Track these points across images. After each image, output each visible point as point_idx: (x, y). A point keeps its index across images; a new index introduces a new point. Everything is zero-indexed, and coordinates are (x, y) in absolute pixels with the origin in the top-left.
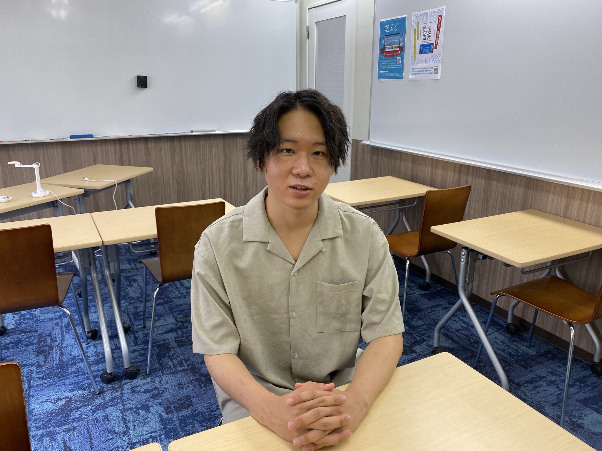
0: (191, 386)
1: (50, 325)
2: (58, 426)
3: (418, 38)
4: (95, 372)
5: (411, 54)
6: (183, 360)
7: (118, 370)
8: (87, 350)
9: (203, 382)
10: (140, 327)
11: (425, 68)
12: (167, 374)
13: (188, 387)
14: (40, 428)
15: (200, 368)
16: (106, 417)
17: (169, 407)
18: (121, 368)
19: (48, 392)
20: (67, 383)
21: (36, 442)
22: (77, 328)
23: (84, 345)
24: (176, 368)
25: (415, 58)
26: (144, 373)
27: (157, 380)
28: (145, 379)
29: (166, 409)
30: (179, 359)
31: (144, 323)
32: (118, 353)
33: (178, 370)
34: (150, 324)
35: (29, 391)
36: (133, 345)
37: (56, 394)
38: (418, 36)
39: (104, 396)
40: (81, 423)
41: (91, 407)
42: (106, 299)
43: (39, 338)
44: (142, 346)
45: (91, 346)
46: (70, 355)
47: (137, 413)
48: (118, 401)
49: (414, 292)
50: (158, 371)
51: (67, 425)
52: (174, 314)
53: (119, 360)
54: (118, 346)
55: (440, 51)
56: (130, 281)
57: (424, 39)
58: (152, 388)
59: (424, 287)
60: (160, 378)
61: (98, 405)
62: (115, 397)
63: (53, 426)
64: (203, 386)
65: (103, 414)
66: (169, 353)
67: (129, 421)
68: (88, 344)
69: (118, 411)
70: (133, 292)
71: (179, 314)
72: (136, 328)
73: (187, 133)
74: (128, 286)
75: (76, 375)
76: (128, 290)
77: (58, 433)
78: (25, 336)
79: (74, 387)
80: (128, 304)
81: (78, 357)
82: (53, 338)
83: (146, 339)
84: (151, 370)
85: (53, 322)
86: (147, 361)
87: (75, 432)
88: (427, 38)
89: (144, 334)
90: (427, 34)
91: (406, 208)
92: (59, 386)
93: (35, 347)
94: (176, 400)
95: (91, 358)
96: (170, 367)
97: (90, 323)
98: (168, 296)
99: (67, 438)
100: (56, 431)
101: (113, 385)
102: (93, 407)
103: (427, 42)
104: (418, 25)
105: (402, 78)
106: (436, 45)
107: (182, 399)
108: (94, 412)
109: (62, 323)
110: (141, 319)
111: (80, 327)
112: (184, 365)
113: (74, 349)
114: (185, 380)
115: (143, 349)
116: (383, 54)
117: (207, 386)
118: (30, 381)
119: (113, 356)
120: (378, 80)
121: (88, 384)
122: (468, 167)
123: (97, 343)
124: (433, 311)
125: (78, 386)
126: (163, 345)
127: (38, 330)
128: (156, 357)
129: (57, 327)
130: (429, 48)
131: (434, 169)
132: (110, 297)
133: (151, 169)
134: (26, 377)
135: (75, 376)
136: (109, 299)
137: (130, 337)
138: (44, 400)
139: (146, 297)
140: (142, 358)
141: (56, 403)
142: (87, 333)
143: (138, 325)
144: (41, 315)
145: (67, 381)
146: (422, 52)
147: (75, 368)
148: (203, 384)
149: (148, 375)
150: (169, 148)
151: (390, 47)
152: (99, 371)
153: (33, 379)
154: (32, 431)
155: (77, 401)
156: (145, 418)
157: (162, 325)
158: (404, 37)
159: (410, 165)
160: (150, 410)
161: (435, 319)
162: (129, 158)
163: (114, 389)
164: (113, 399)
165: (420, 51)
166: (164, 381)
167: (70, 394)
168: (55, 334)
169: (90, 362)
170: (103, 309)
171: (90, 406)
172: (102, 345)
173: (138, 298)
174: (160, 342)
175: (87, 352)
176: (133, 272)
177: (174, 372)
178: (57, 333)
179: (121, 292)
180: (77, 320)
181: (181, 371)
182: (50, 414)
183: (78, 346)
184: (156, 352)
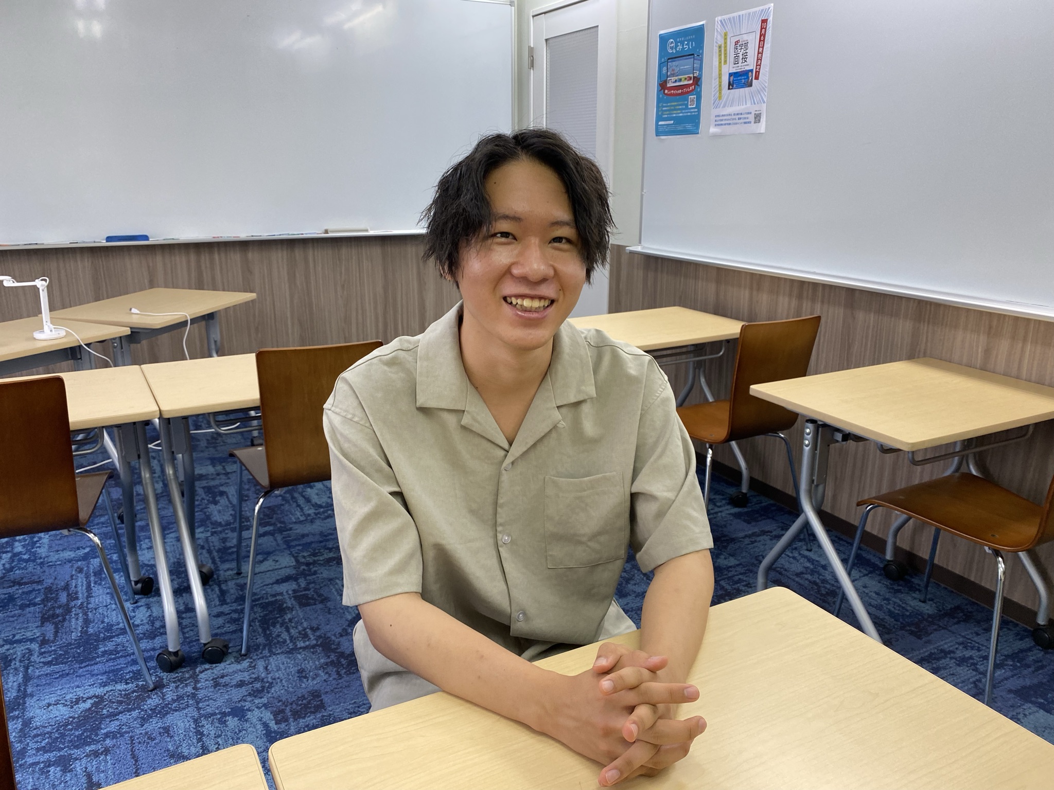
0: (323, 674)
1: (65, 572)
2: (77, 747)
3: (725, 61)
4: (148, 651)
5: (713, 90)
6: (308, 630)
7: (190, 647)
8: (134, 614)
9: (345, 666)
10: (230, 572)
11: (738, 114)
12: (278, 654)
13: (317, 675)
14: (44, 750)
15: (339, 642)
16: (167, 730)
17: (283, 711)
18: (194, 643)
19: (60, 687)
20: (96, 672)
21: (37, 775)
22: (116, 576)
23: (128, 605)
24: (295, 643)
25: (720, 97)
26: (237, 652)
27: (261, 664)
28: (239, 662)
29: (275, 714)
30: (300, 628)
31: (237, 565)
32: (190, 618)
33: (299, 646)
34: (248, 568)
35: (26, 685)
36: (218, 603)
37: (75, 690)
38: (725, 57)
39: (162, 693)
40: (121, 741)
41: (139, 713)
42: (169, 526)
43: (45, 594)
44: (235, 606)
45: (141, 606)
46: (103, 622)
47: (223, 722)
48: (188, 702)
49: (720, 509)
50: (264, 649)
51: (94, 744)
52: (292, 550)
53: (192, 630)
54: (190, 606)
55: (764, 83)
56: (214, 494)
57: (736, 63)
58: (251, 678)
59: (739, 501)
60: (265, 661)
61: (151, 710)
62: (184, 694)
63: (68, 747)
64: (344, 674)
65: (160, 725)
66: (283, 618)
67: (208, 736)
68: (136, 603)
69: (188, 718)
70: (220, 512)
71: (302, 551)
72: (224, 575)
73: (318, 234)
74: (210, 502)
75: (113, 656)
76: (209, 510)
77: (76, 759)
78: (20, 591)
79: (109, 679)
80: (209, 534)
81: (117, 627)
82: (72, 593)
83: (241, 593)
84: (250, 646)
85: (72, 566)
86: (242, 632)
87: (108, 757)
88: (741, 61)
89: (238, 586)
90: (741, 53)
91: (705, 360)
92: (80, 676)
93: (37, 610)
94: (294, 699)
95: (140, 628)
96: (285, 641)
97: (139, 566)
98: (282, 520)
99: (94, 768)
100: (74, 756)
101: (180, 674)
102: (143, 713)
103: (741, 67)
104: (726, 39)
105: (698, 133)
106: (758, 73)
107: (306, 696)
108: (144, 720)
109: (88, 567)
110: (233, 560)
111: (122, 573)
112: (310, 639)
113: (110, 612)
114: (311, 664)
115: (235, 611)
116: (664, 91)
117: (350, 673)
118: (27, 668)
119: (180, 624)
120: (656, 137)
121: (135, 673)
122: (815, 286)
123: (152, 602)
124: (755, 541)
125: (115, 676)
126: (271, 603)
127: (43, 580)
128: (260, 625)
129: (79, 575)
130: (744, 79)
131: (755, 293)
132: (176, 522)
133: (251, 296)
134: (21, 661)
135: (111, 659)
136: (175, 525)
137: (212, 590)
138: (53, 700)
139: (241, 522)
140: (233, 627)
141: (75, 707)
142: (133, 583)
143: (228, 569)
144: (51, 553)
145: (96, 667)
146: (733, 86)
147: (110, 646)
148: (344, 671)
149: (245, 655)
150: (285, 260)
151: (676, 78)
152: (154, 649)
153: (33, 666)
154: (29, 756)
155: (114, 703)
156: (237, 730)
157: (271, 569)
158: (701, 60)
159: (712, 287)
160: (246, 717)
161: (759, 556)
162: (213, 279)
163: (181, 680)
164: (180, 698)
165: (730, 84)
166: (273, 665)
167: (99, 691)
168: (76, 587)
169: (138, 634)
170: (164, 543)
171: (137, 711)
172: (160, 604)
173: (228, 524)
174: (267, 599)
175: (134, 617)
176: (220, 479)
177: (292, 649)
178: (80, 584)
179: (196, 514)
180: (115, 562)
181: (304, 648)
182: (63, 725)
183: (118, 607)
184: (260, 616)
